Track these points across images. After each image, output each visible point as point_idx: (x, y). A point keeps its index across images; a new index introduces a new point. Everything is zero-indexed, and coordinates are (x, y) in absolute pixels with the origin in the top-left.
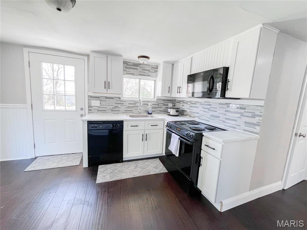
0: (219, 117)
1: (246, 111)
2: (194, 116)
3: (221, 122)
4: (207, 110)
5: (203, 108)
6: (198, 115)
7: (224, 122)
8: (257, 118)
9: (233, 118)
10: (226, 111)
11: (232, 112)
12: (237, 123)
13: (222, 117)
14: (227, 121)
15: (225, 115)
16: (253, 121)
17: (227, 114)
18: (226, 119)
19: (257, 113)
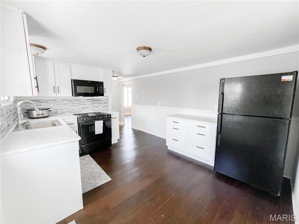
0: (88, 107)
1: (102, 101)
4: (77, 105)
5: (73, 103)
7: (92, 109)
8: (107, 104)
9: (97, 106)
10: (92, 103)
11: (96, 103)
12: (99, 108)
13: (91, 107)
14: (93, 108)
15: (92, 105)
16: (106, 105)
17: (93, 104)
18: (93, 107)
19: (107, 102)
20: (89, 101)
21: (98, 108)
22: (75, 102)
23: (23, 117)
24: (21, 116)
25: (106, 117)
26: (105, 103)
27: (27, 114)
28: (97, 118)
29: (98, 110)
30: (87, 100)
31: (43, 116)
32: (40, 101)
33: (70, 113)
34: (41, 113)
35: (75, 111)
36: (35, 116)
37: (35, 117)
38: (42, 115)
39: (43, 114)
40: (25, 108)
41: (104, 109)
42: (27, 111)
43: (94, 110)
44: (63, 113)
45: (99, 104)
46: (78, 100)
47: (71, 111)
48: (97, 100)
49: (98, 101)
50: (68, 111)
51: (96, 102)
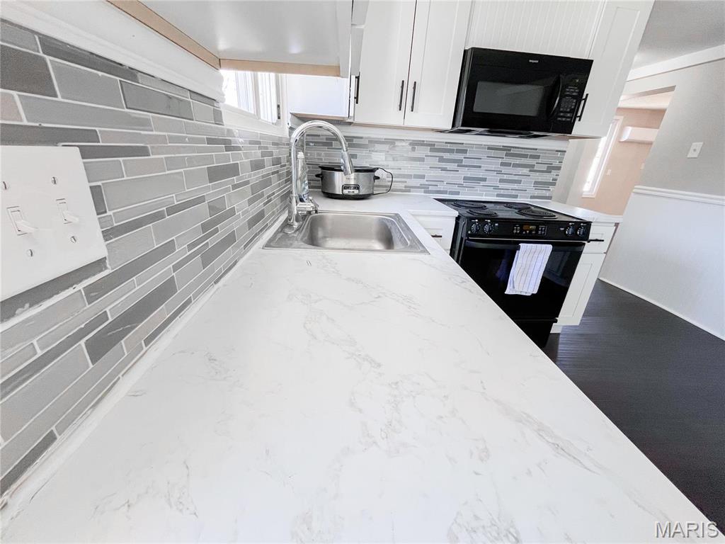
0: (485, 180)
1: (540, 161)
2: (406, 187)
3: (489, 191)
4: (454, 166)
5: (441, 160)
6: (423, 181)
7: (496, 188)
8: (554, 173)
9: (516, 178)
10: (503, 164)
11: (516, 165)
12: (521, 186)
13: (493, 179)
14: (501, 186)
15: (499, 172)
16: (548, 177)
17: (505, 169)
18: (501, 181)
19: (556, 163)
20: (492, 153)
21: (515, 186)
22: (446, 156)
23: (307, 187)
24: (303, 185)
25: (569, 231)
26: (550, 169)
27: (320, 179)
28: (531, 231)
29: (514, 193)
30: (489, 148)
31: (356, 192)
32: (355, 141)
33: (425, 192)
34: (352, 182)
35: (441, 187)
36: (338, 191)
37: (338, 193)
38: (355, 188)
39: (357, 187)
40: (317, 161)
41: (537, 193)
42: (320, 171)
43: (502, 192)
44: (408, 189)
45: (526, 171)
46: (460, 147)
47: (431, 188)
48: (523, 152)
49: (525, 156)
50: (422, 187)
51: (518, 161)
